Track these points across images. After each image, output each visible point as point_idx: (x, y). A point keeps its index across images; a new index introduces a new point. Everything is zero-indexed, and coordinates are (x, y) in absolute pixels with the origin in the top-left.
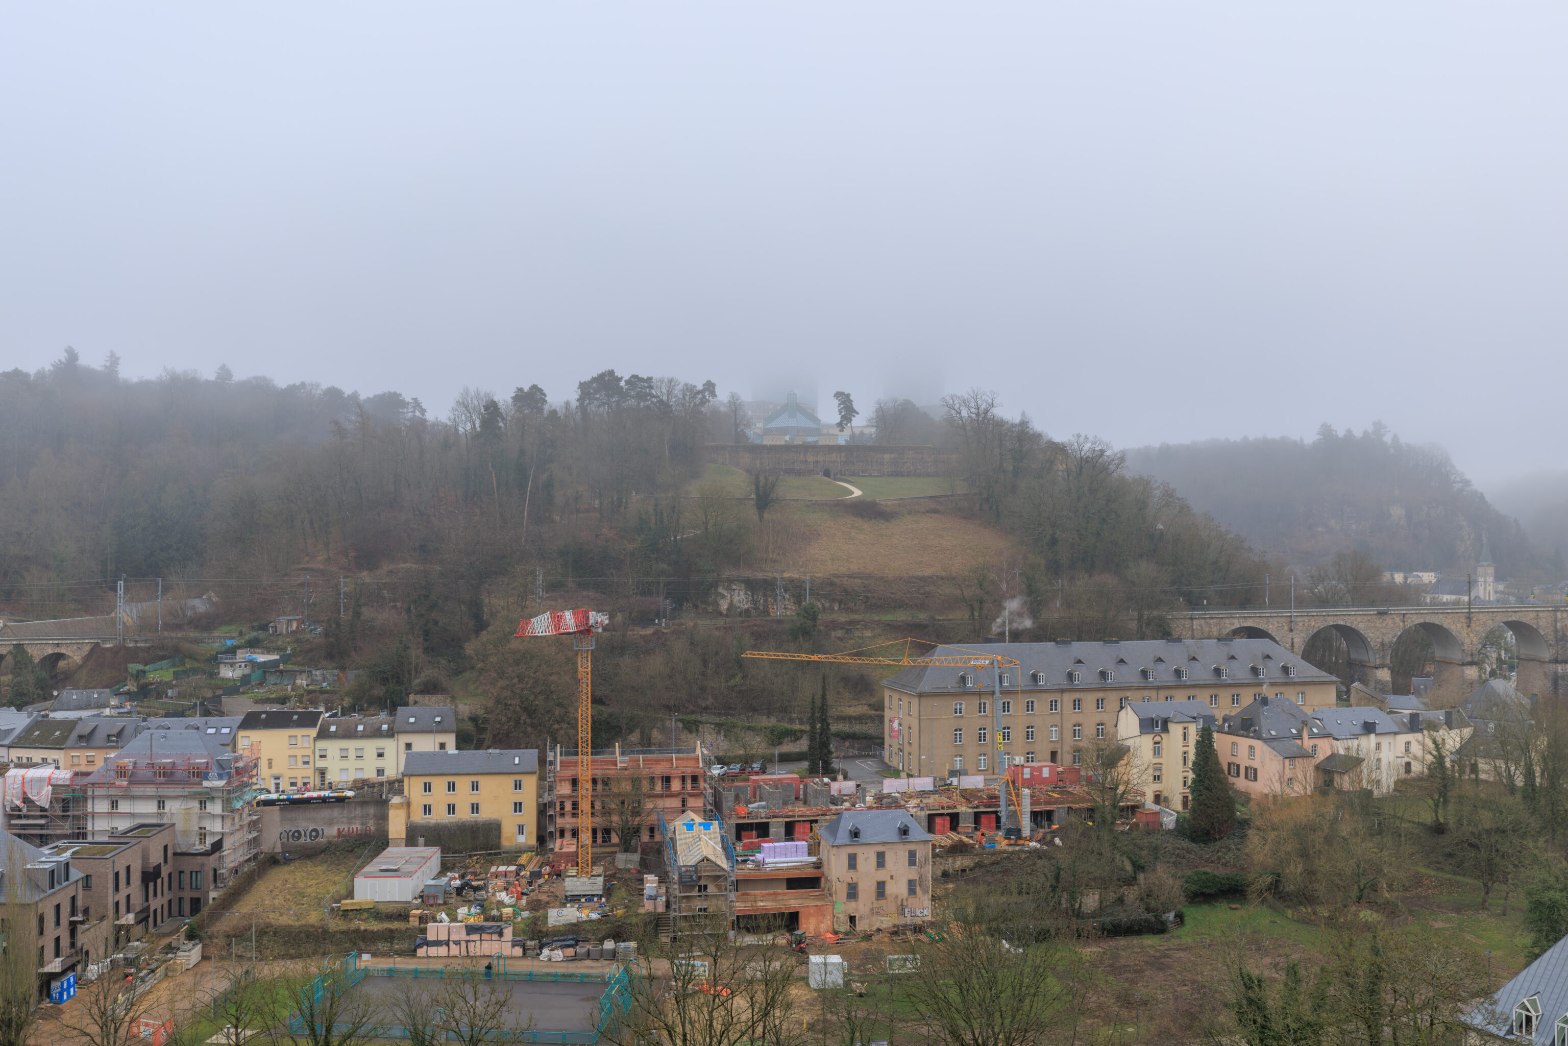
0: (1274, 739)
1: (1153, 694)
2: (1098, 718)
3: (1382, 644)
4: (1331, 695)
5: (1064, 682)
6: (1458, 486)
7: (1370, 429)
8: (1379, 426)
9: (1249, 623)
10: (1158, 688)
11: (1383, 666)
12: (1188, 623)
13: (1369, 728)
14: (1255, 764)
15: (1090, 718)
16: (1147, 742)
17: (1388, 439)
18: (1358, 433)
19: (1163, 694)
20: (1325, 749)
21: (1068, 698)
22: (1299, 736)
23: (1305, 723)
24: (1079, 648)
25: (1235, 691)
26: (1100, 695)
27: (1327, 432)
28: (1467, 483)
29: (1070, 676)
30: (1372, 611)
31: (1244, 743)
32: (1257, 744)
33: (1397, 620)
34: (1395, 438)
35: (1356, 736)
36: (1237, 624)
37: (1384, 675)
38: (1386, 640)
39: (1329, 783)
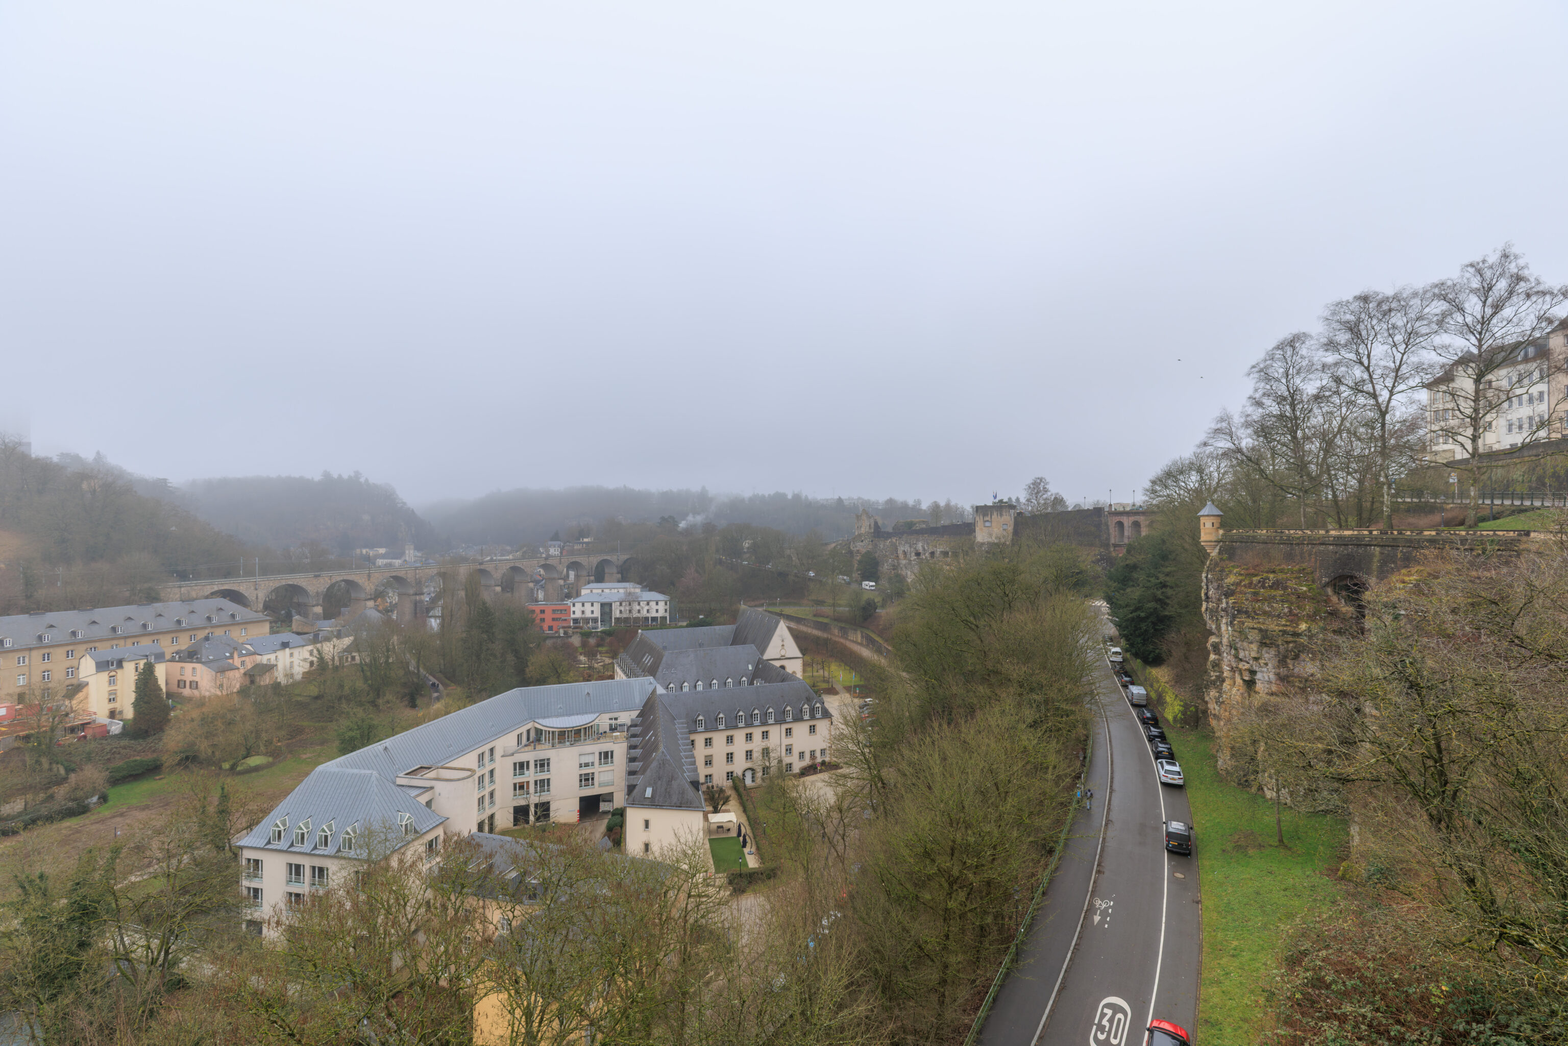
0: (212, 661)
1: (122, 642)
2: (68, 664)
3: (317, 593)
4: (266, 627)
5: (33, 643)
6: (399, 505)
7: (352, 474)
8: (357, 474)
9: (226, 587)
10: (126, 638)
11: (317, 605)
12: (177, 590)
13: (285, 645)
14: (196, 679)
15: (58, 664)
16: (104, 676)
17: (362, 480)
18: (345, 476)
19: (129, 641)
20: (250, 662)
21: (36, 655)
22: (232, 657)
23: (235, 649)
24: (51, 617)
25: (192, 633)
26: (70, 648)
27: (327, 475)
28: (405, 504)
29: (40, 638)
30: (311, 575)
31: (189, 666)
32: (198, 666)
33: (327, 579)
34: (367, 480)
35: (275, 651)
36: (216, 588)
37: (319, 610)
38: (320, 590)
39: (252, 682)
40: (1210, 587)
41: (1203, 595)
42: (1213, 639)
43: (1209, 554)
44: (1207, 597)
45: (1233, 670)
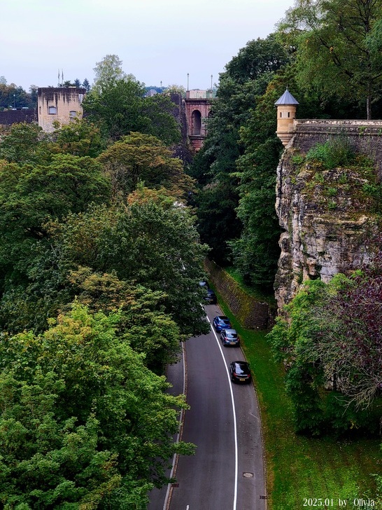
40: (284, 182)
41: (277, 190)
42: (284, 236)
43: (283, 147)
44: (281, 193)
45: (301, 266)
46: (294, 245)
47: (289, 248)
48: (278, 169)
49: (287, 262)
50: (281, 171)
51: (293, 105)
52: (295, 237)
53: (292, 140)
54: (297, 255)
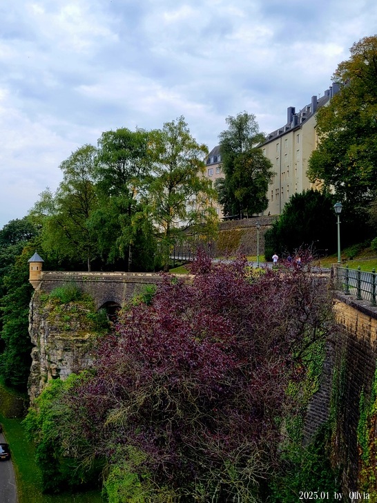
40: (34, 313)
41: (29, 318)
42: (35, 350)
43: (34, 289)
44: (32, 320)
45: (46, 370)
46: (41, 356)
47: (39, 358)
48: (30, 304)
49: (37, 368)
50: (32, 306)
51: (41, 262)
52: (42, 350)
53: (40, 284)
54: (43, 362)
